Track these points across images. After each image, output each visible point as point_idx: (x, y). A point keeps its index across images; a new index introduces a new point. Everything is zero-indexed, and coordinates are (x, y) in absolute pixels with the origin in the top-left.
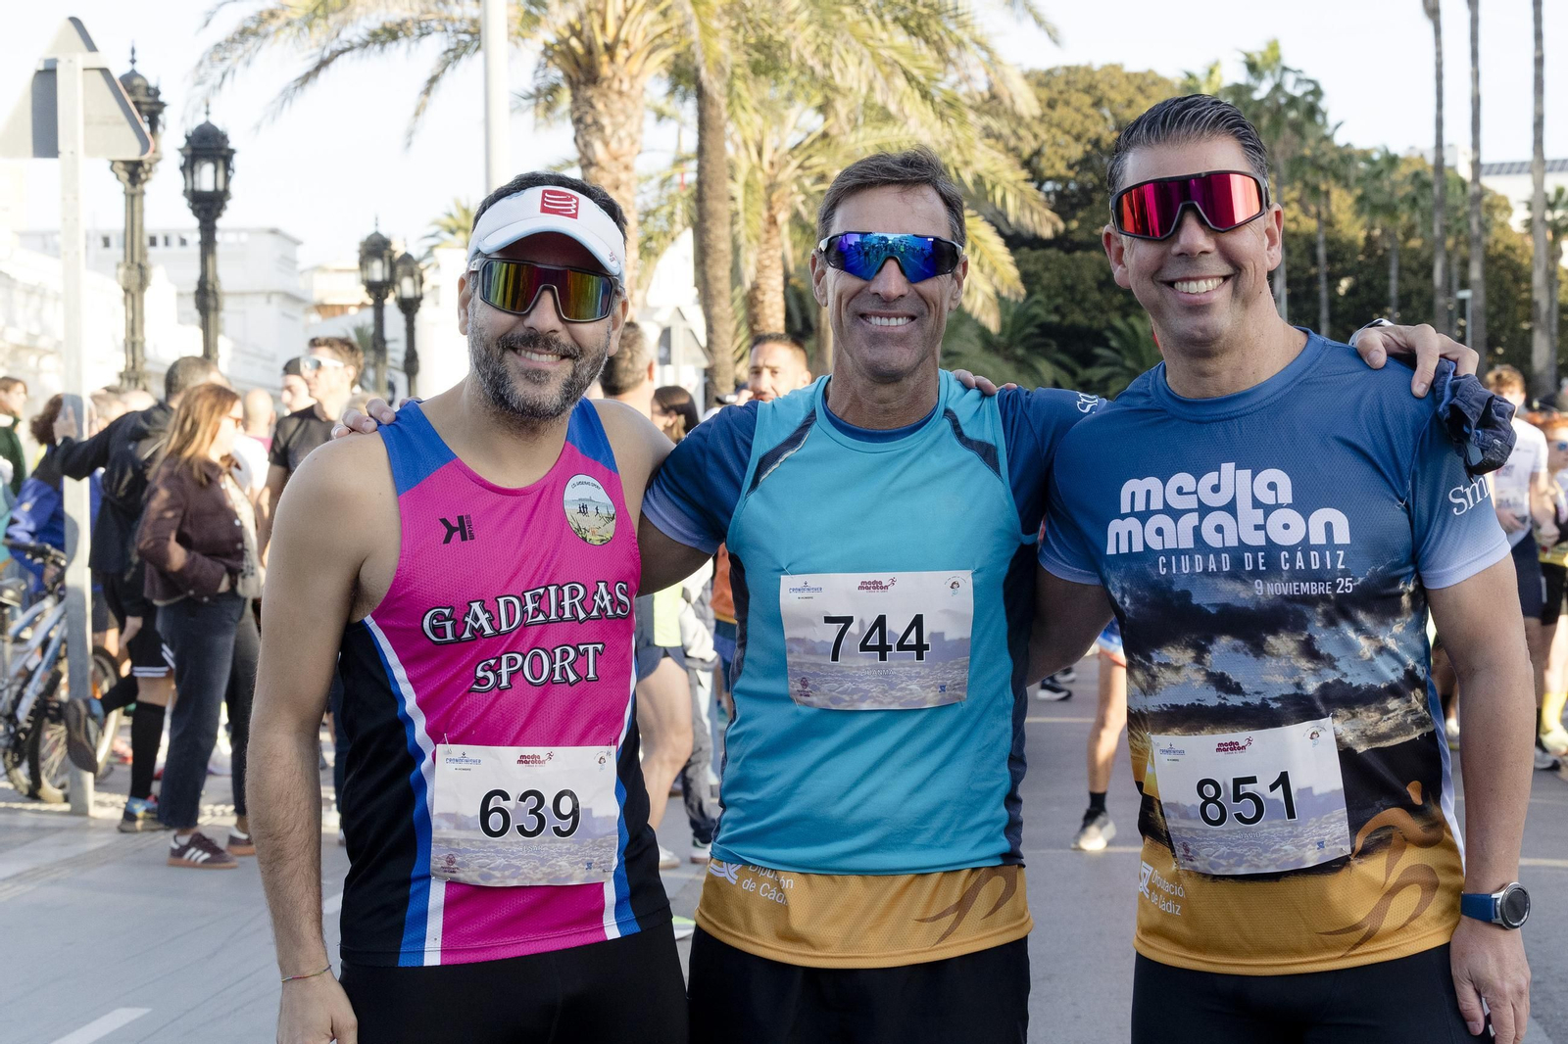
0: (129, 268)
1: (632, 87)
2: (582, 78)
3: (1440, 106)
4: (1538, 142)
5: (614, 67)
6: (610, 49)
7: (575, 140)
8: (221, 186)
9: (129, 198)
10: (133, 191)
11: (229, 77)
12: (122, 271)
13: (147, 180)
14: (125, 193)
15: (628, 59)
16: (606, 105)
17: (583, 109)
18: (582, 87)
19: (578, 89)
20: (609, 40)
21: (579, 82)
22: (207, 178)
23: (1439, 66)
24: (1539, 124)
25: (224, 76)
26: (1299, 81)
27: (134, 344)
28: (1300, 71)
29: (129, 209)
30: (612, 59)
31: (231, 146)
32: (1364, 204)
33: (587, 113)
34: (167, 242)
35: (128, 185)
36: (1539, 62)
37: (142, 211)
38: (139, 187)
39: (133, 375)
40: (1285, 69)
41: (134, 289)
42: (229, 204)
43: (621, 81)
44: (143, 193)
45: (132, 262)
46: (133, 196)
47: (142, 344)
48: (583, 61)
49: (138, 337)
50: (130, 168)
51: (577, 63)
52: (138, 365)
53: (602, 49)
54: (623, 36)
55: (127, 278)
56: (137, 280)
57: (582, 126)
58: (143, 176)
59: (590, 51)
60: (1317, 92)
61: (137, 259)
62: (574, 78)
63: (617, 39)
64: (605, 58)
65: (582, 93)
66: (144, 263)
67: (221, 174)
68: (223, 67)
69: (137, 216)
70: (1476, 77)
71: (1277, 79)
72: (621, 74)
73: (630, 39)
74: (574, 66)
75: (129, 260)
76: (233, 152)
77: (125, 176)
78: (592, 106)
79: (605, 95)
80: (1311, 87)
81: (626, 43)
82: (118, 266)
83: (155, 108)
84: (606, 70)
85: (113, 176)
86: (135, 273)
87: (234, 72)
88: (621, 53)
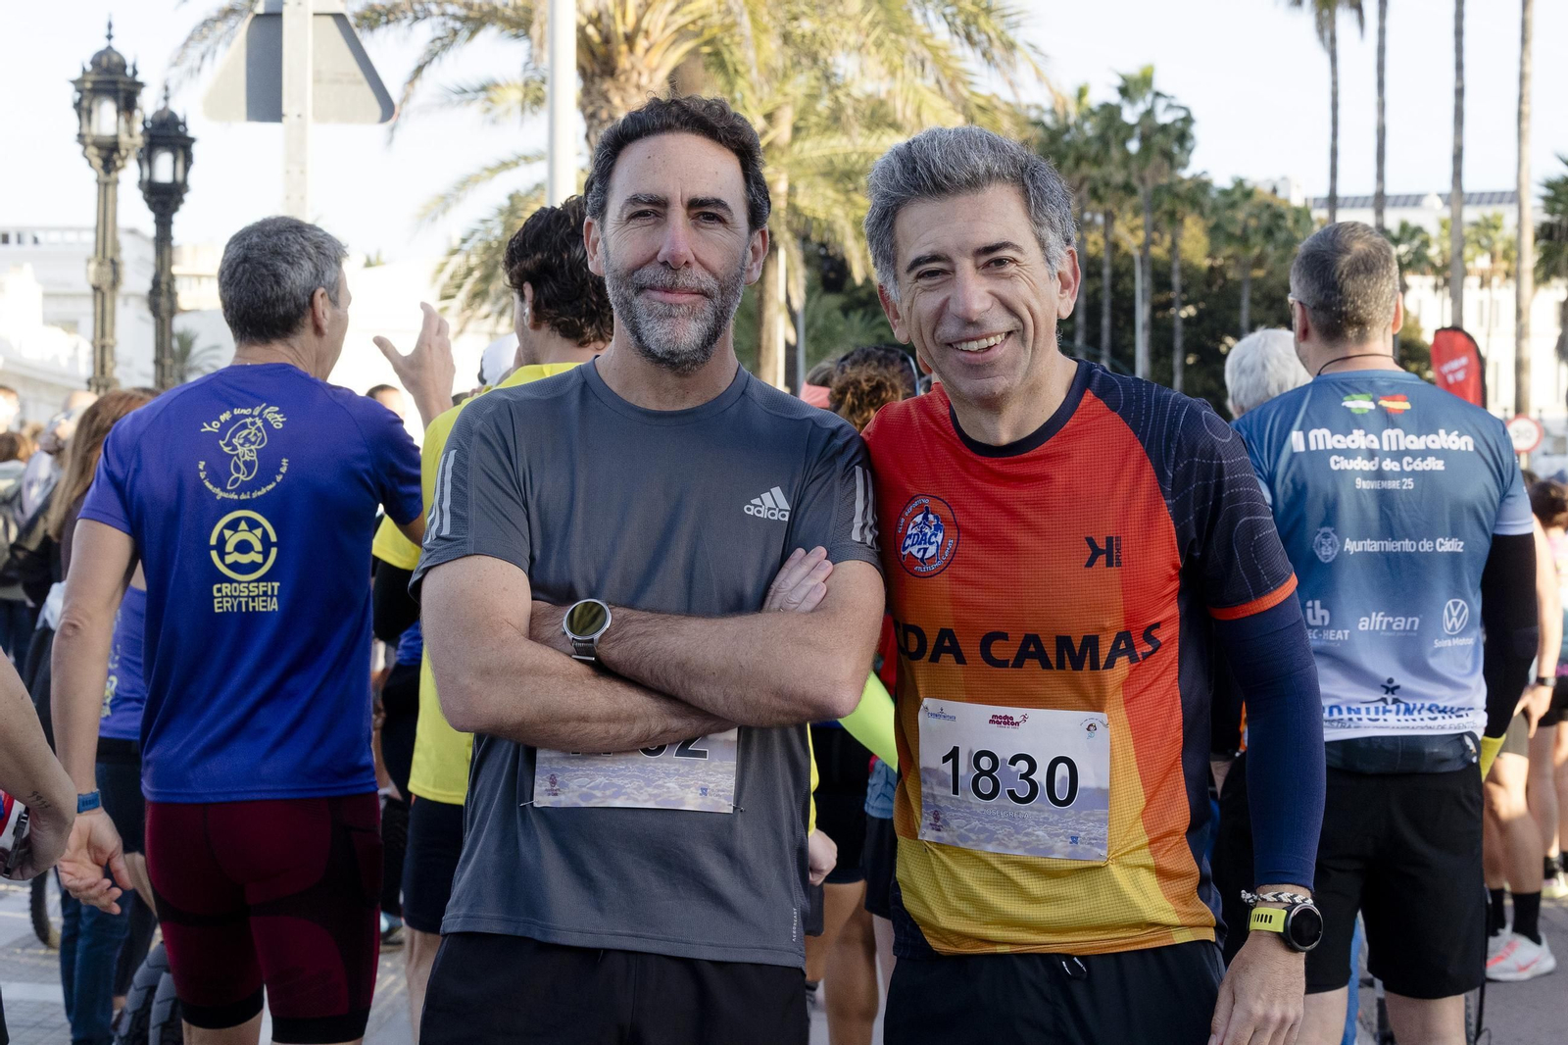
0: (100, 264)
1: (651, 81)
2: (597, 70)
3: (1335, 135)
4: (1457, 175)
5: (633, 58)
6: (630, 39)
7: (587, 137)
8: (180, 177)
9: (102, 187)
10: (107, 179)
11: (208, 59)
12: (93, 267)
13: (123, 167)
14: (98, 181)
15: (647, 50)
16: (623, 100)
17: (598, 103)
18: (597, 80)
19: (593, 82)
20: (629, 28)
21: (593, 74)
22: (164, 168)
23: (1335, 95)
24: (1458, 156)
25: (203, 57)
26: (1170, 107)
27: (103, 348)
28: (1173, 97)
29: (102, 200)
30: (631, 49)
31: (191, 134)
32: (1216, 232)
33: (602, 107)
34: (19, 241)
35: (102, 172)
36: (1459, 93)
37: (115, 201)
38: (113, 175)
39: (102, 381)
40: (1158, 94)
41: (105, 287)
42: (187, 197)
43: (640, 74)
44: (117, 182)
45: (104, 257)
46: (106, 184)
47: (112, 347)
48: (600, 50)
49: (108, 341)
50: (104, 153)
51: (592, 53)
52: (107, 370)
53: (622, 38)
54: (644, 25)
55: (98, 275)
56: (109, 277)
57: (595, 122)
58: (119, 163)
59: (607, 40)
60: (1188, 120)
61: (109, 254)
62: (589, 70)
63: (637, 29)
64: (624, 48)
65: (597, 86)
66: (116, 259)
67: (180, 166)
68: (202, 47)
69: (110, 206)
70: (1381, 107)
71: (1149, 106)
72: (640, 66)
73: (651, 29)
74: (590, 57)
75: (100, 255)
76: (192, 140)
77: (98, 162)
78: (608, 101)
79: (624, 90)
80: (1182, 114)
81: (647, 33)
82: (89, 261)
83: (132, 88)
84: (624, 62)
85: (85, 162)
86: (107, 269)
87: (215, 52)
88: (641, 43)
